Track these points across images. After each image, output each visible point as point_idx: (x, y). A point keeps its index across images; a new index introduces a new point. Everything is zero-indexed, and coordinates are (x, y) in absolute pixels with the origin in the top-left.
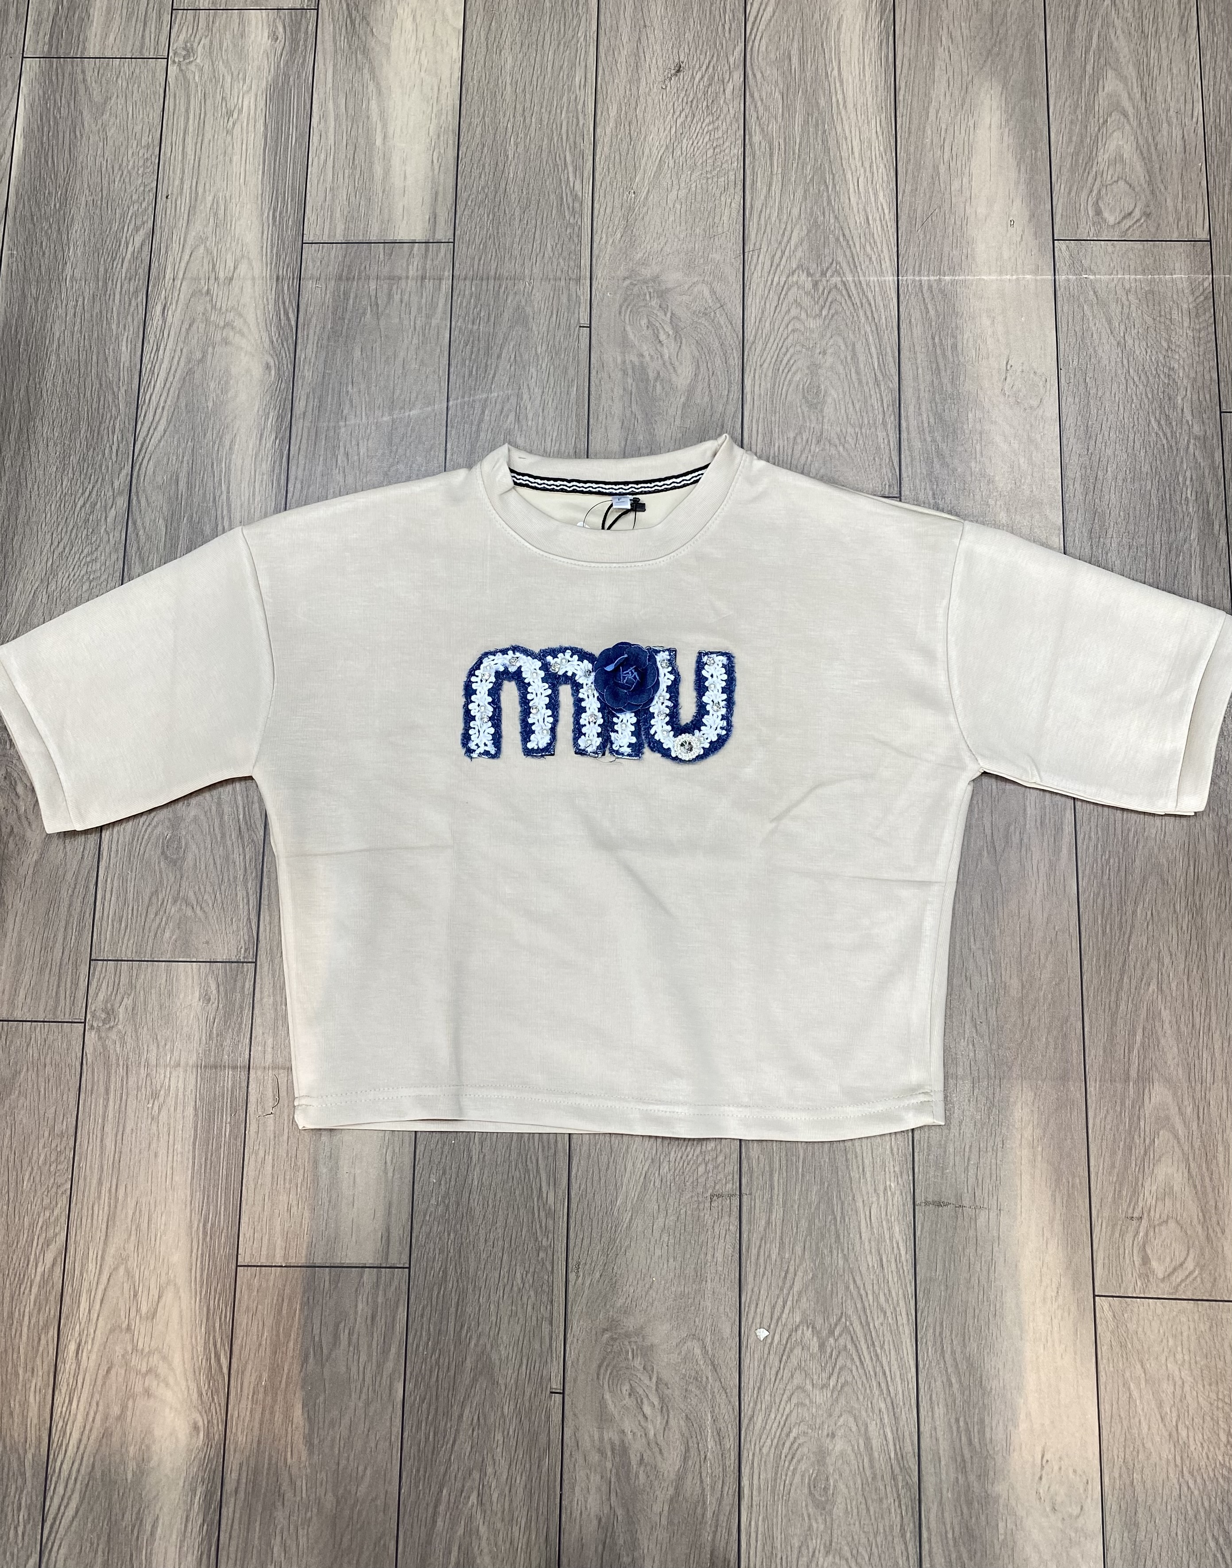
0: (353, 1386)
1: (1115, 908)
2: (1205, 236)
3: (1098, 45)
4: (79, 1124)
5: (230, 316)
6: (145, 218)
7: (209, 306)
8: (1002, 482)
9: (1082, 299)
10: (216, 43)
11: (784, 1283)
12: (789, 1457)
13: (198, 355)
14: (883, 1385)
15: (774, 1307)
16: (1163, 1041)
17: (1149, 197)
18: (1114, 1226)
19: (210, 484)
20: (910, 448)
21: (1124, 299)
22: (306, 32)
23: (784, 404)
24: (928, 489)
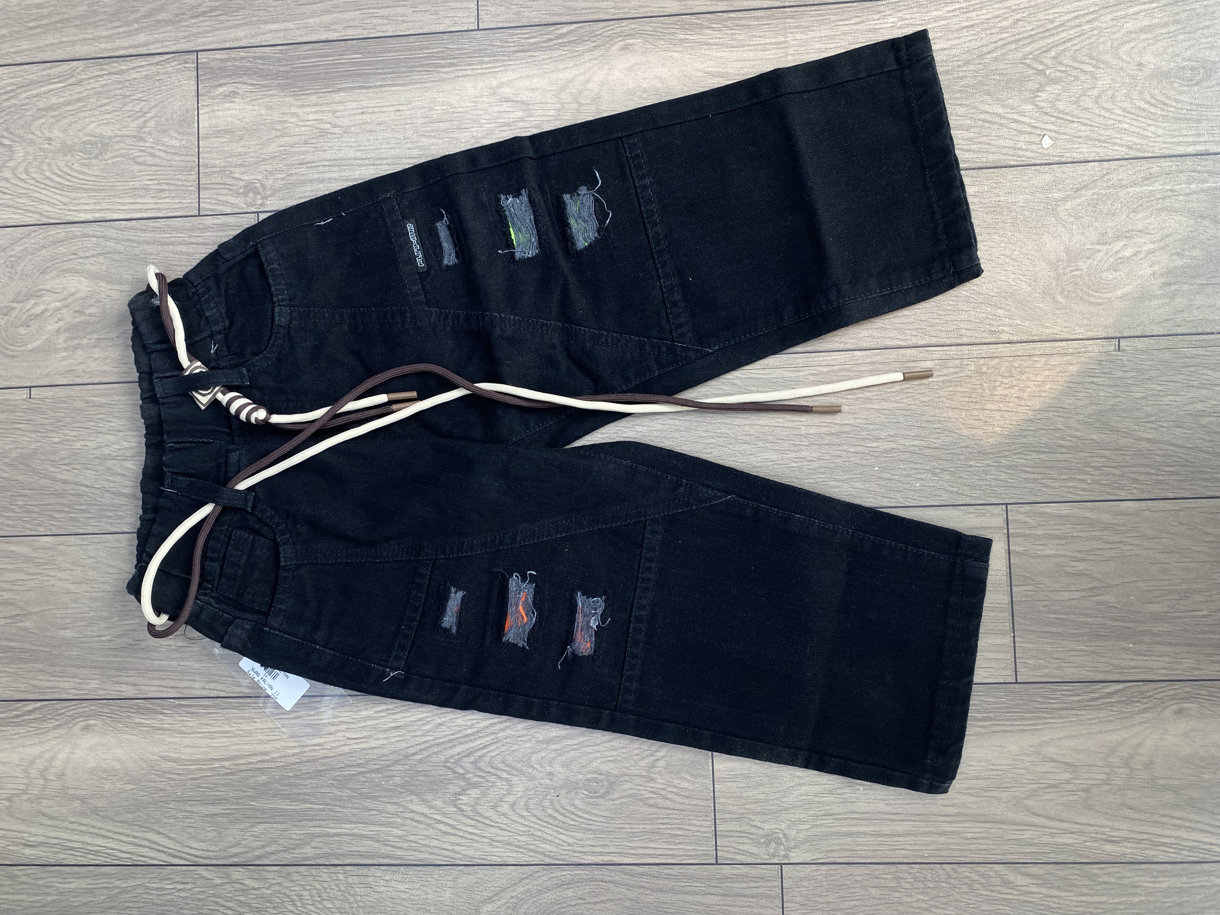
0: (1127, 553)
4: (886, 861)
5: (34, 773)
7: (25, 797)
11: (995, 123)
12: (1165, 107)
13: (77, 804)
14: (1088, 18)
15: (1020, 132)
20: (145, 45)
23: (104, 178)
24: (187, 23)
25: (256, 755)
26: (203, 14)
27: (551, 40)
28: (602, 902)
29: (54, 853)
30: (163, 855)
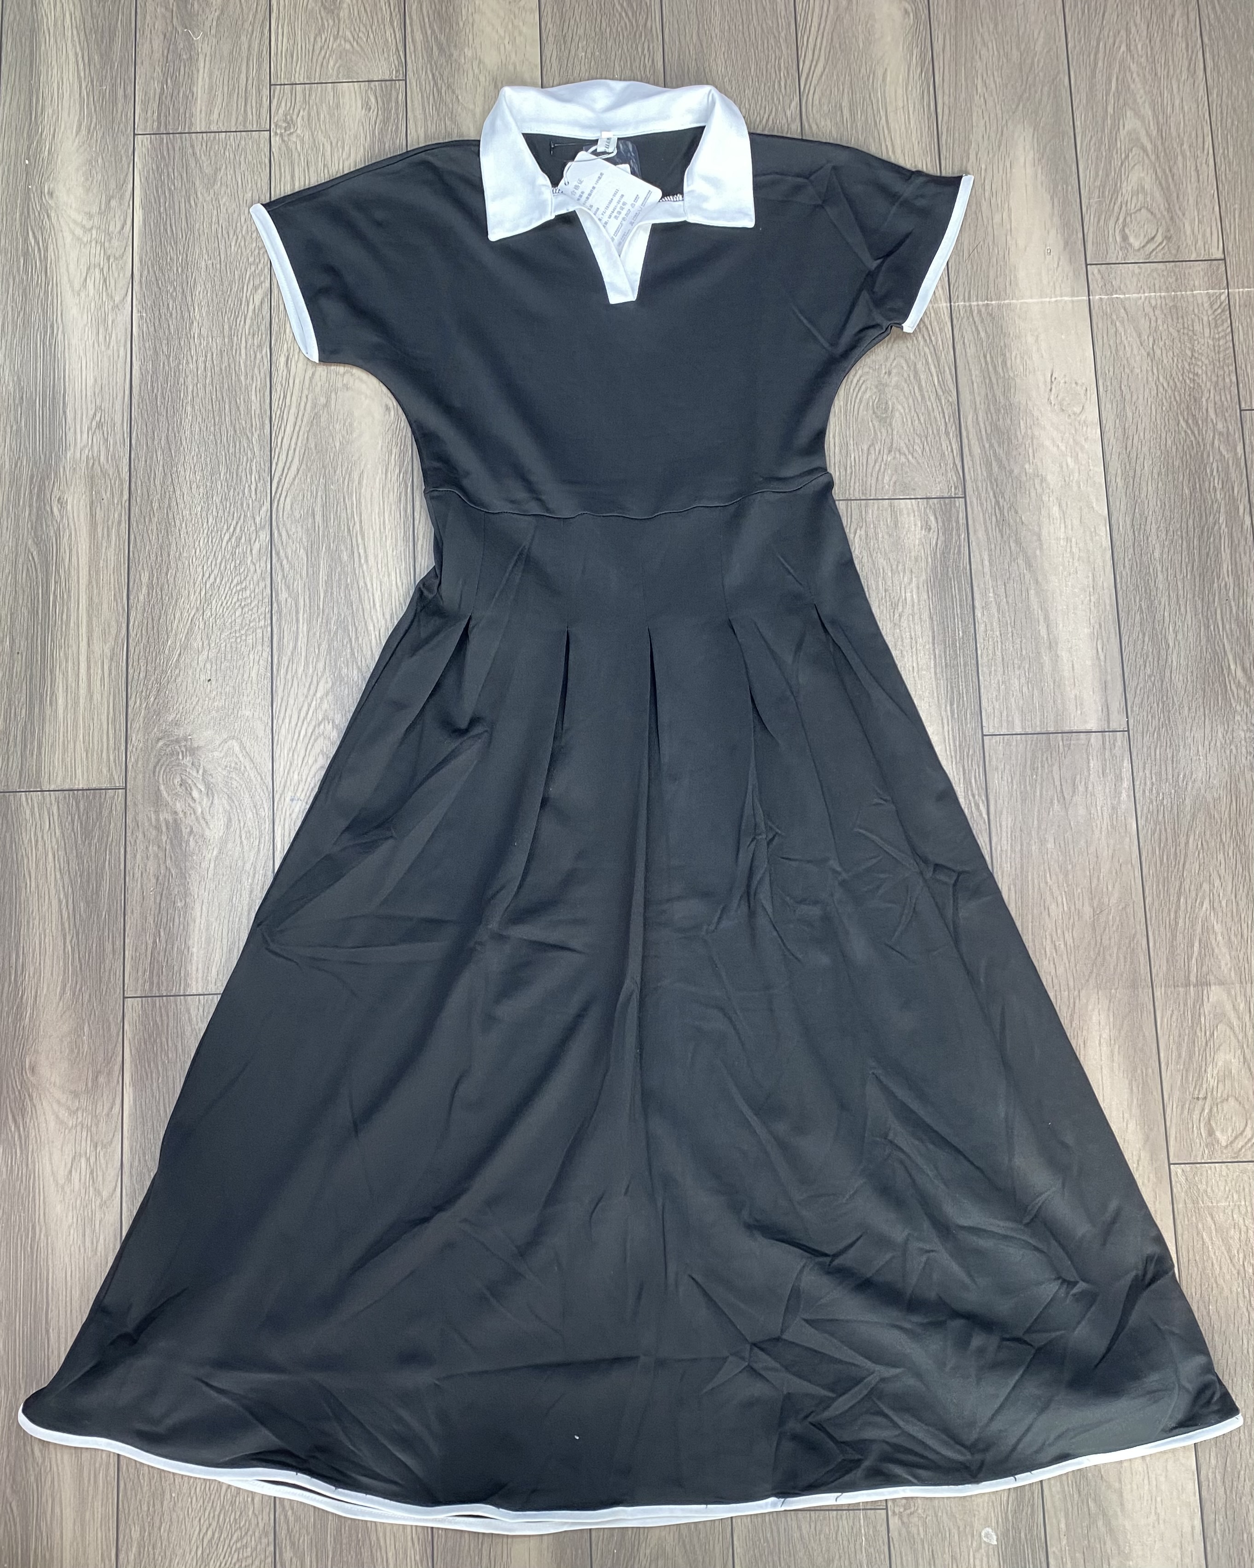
1: (1170, 841)
2: (1220, 255)
3: (1117, 88)
6: (262, 279)
8: (1052, 479)
9: (1114, 317)
10: (313, 113)
13: (323, 400)
16: (1216, 950)
17: (1169, 223)
18: (1182, 1107)
19: (344, 515)
20: (971, 454)
21: (1151, 314)
22: (397, 102)
23: (856, 420)
24: (989, 489)
25: (365, 552)
26: (997, 502)
27: (973, 796)
28: (241, 842)
29: (281, 382)
30: (280, 473)
